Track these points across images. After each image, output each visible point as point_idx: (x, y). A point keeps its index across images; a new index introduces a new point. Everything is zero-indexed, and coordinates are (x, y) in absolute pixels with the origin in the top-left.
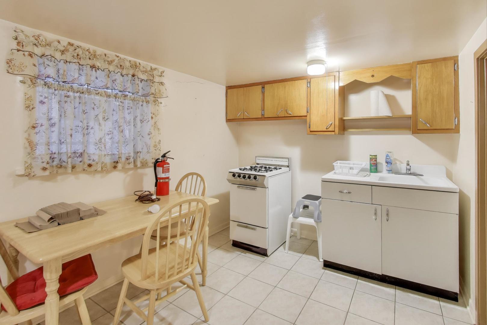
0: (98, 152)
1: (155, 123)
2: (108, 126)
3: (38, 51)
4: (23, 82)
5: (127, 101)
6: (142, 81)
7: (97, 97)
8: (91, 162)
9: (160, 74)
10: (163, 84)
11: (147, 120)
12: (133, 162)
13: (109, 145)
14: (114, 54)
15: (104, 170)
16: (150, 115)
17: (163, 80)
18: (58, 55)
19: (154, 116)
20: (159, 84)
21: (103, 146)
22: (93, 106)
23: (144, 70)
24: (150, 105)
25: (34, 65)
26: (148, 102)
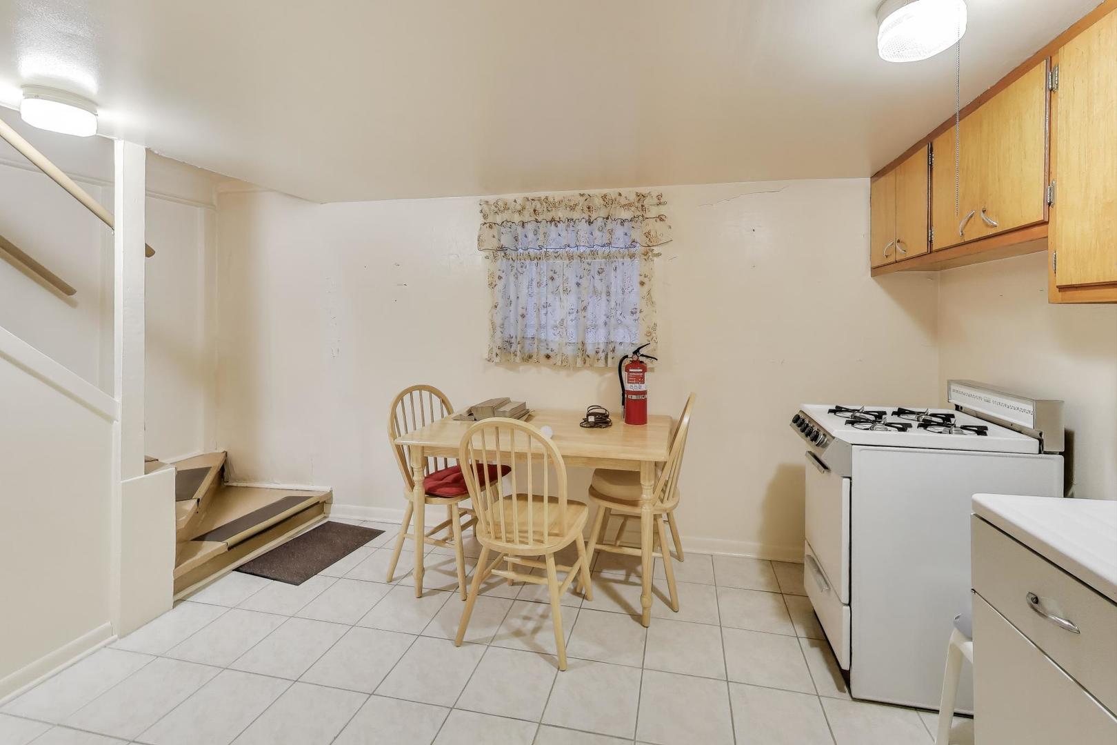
0: (557, 338)
1: (649, 293)
2: (570, 301)
3: (499, 219)
4: (487, 257)
5: (597, 260)
6: (623, 222)
7: (558, 261)
8: (549, 352)
9: (656, 201)
10: (663, 217)
11: (631, 288)
12: (603, 358)
13: (571, 330)
14: (577, 192)
15: (566, 365)
16: (638, 279)
17: (662, 210)
18: (517, 218)
19: (646, 280)
20: (654, 219)
21: (564, 330)
22: (551, 274)
23: (627, 202)
24: (636, 261)
25: (494, 237)
26: (632, 256)
